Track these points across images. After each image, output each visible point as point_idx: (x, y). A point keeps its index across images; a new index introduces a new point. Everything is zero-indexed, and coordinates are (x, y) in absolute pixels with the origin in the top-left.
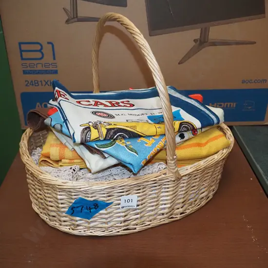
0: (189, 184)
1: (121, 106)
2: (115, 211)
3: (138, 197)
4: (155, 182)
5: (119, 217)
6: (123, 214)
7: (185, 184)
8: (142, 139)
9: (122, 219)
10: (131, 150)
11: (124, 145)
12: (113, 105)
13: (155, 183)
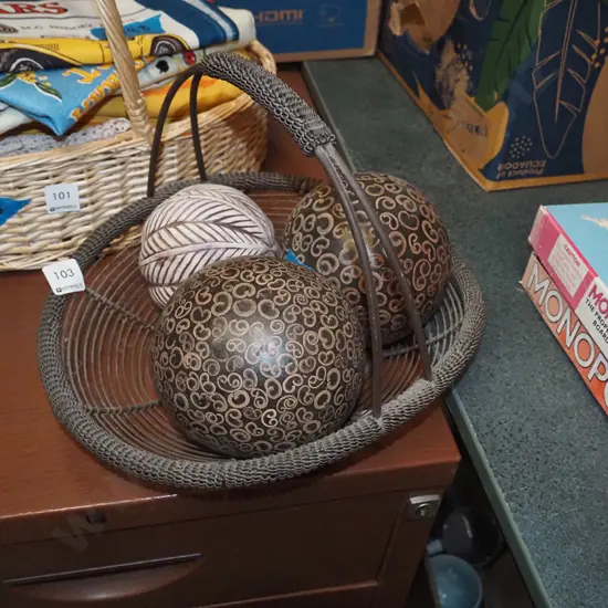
0: (182, 161)
1: (38, 12)
2: (40, 218)
3: (80, 188)
4: (109, 156)
5: (52, 230)
6: (58, 224)
7: (175, 161)
8: (74, 71)
9: (57, 233)
10: (47, 90)
11: (33, 83)
12: (19, 10)
13: (111, 159)
